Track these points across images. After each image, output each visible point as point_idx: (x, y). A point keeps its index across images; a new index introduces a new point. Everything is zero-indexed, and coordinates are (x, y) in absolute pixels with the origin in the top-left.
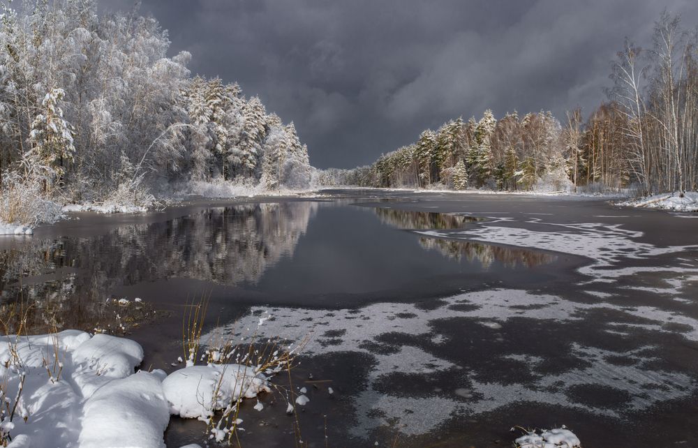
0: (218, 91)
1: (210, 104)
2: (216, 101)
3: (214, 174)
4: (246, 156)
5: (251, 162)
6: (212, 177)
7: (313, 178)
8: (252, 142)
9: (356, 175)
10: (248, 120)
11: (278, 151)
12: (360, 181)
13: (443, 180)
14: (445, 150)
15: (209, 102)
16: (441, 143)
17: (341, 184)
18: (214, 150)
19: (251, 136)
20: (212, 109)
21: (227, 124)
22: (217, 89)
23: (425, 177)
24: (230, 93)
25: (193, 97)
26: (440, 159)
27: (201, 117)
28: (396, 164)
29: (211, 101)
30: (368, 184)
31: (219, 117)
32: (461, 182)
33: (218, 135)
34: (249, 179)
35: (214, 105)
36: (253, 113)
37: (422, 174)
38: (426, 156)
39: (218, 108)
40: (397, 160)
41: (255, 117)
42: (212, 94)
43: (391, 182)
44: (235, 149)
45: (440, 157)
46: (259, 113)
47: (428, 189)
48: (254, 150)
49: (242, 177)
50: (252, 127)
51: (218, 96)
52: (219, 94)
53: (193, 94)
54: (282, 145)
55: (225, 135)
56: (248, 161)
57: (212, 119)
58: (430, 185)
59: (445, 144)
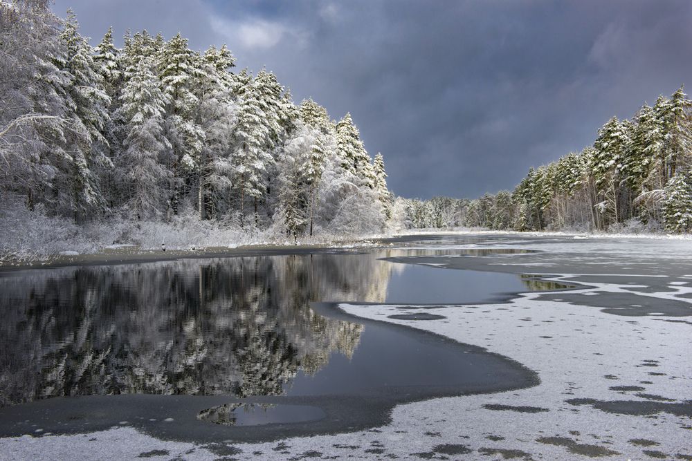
0: (182, 60)
1: (167, 83)
2: (177, 79)
3: (179, 207)
4: (245, 176)
5: (255, 186)
6: (176, 213)
7: (394, 214)
8: (256, 151)
9: (484, 208)
10: (247, 111)
11: (307, 167)
12: (492, 220)
13: (643, 214)
14: (649, 154)
15: (165, 79)
16: (638, 141)
17: (456, 225)
18: (177, 165)
19: (254, 140)
20: (171, 93)
21: (204, 120)
22: (178, 56)
23: (607, 210)
24: (211, 65)
25: (131, 70)
26: (638, 174)
27: (146, 107)
28: (555, 186)
29: (169, 78)
30: (506, 224)
31: (187, 107)
32: (679, 217)
33: (185, 139)
34: (251, 218)
35: (176, 85)
36: (258, 99)
37: (602, 204)
38: (607, 169)
39: (183, 90)
40: (557, 179)
41: (262, 107)
42: (169, 67)
43: (547, 219)
44: (222, 164)
45: (637, 169)
46: (269, 99)
47: (611, 232)
48: (259, 165)
49: (238, 214)
50: (255, 123)
51: (184, 70)
52: (183, 65)
53: (132, 67)
54: (315, 155)
55: (200, 138)
56: (249, 184)
57: (172, 110)
58: (617, 223)
59: (649, 143)
